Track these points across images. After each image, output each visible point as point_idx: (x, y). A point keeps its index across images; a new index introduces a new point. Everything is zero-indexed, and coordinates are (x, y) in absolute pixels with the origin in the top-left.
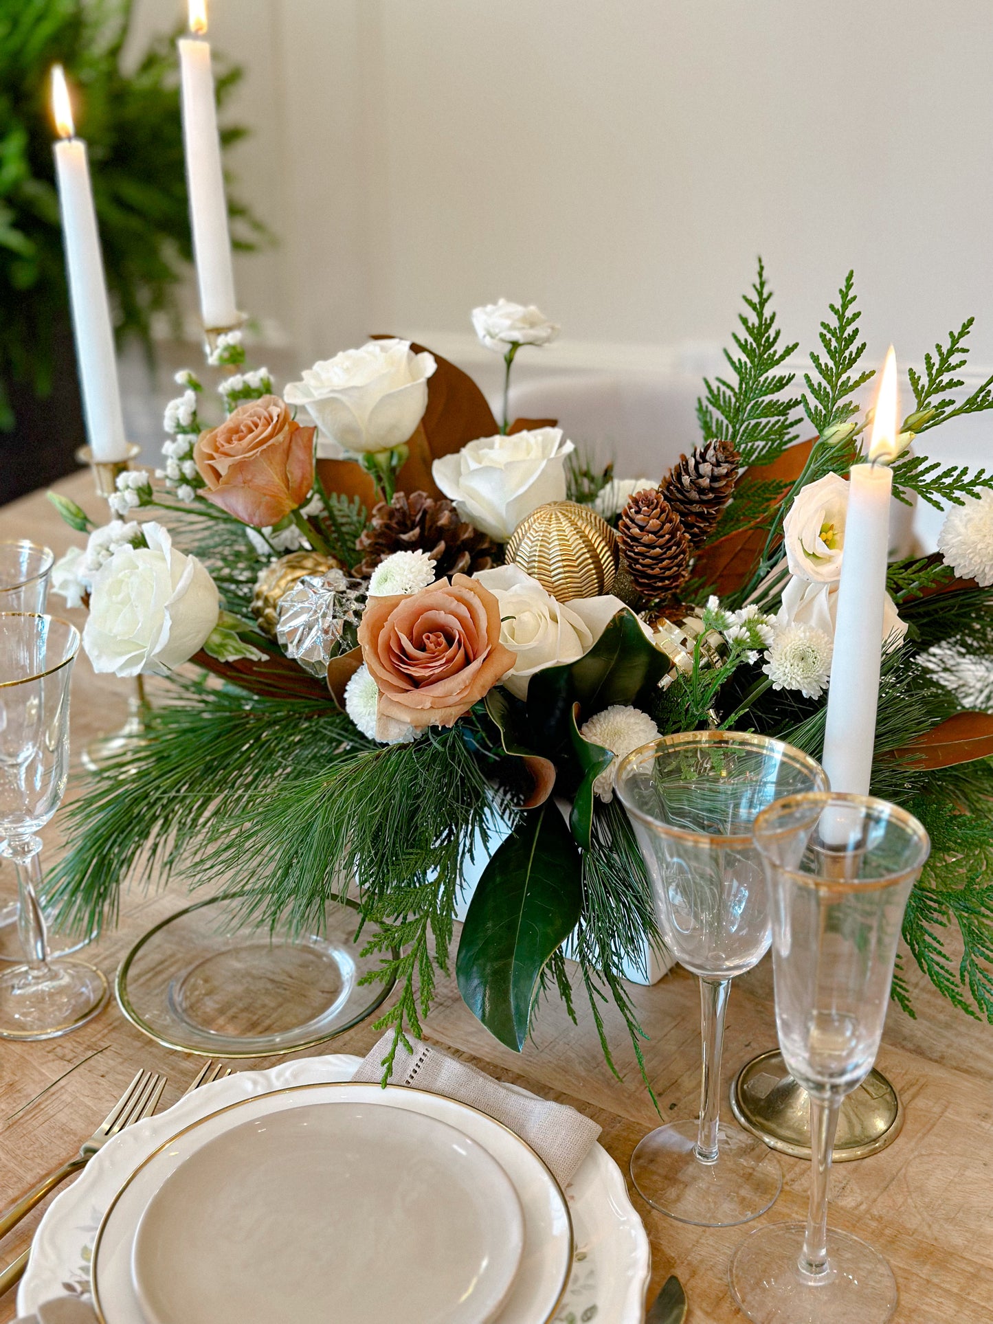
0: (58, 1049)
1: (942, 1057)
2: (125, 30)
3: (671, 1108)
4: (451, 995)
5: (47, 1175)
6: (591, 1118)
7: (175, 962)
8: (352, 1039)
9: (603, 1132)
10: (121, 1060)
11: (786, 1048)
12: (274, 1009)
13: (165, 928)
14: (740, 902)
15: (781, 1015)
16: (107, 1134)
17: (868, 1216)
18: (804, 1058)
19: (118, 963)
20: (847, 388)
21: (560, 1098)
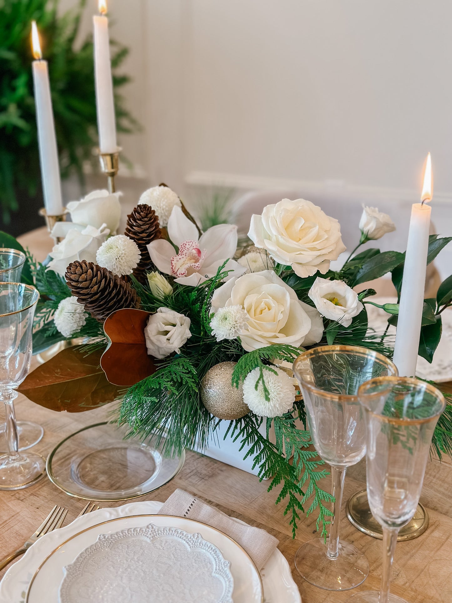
0: (17, 495)
1: (447, 512)
2: (76, 31)
3: (313, 533)
4: (208, 474)
5: (8, 556)
6: (275, 536)
7: (76, 454)
8: (159, 494)
9: (280, 543)
10: (47, 501)
11: (371, 503)
12: (123, 478)
13: (72, 438)
14: (352, 429)
15: (369, 487)
16: (38, 536)
17: (410, 589)
18: (380, 509)
19: (48, 453)
21: (259, 526)
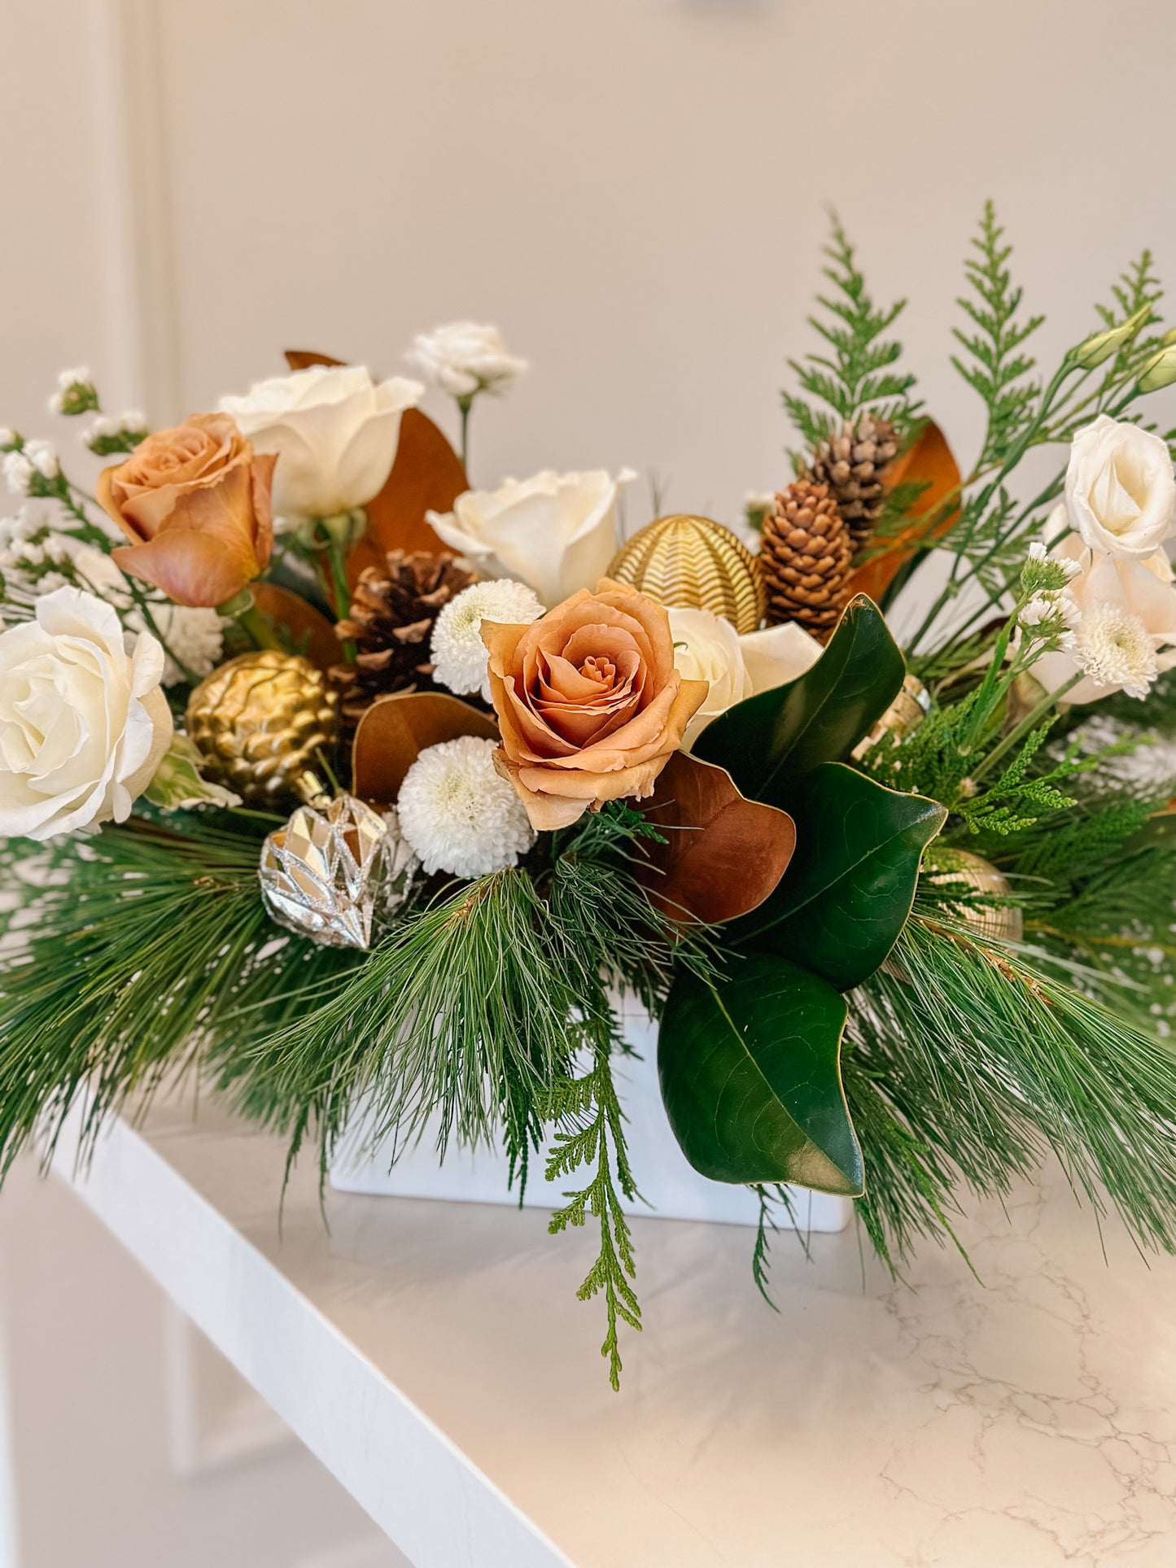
20: (1014, 339)
